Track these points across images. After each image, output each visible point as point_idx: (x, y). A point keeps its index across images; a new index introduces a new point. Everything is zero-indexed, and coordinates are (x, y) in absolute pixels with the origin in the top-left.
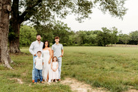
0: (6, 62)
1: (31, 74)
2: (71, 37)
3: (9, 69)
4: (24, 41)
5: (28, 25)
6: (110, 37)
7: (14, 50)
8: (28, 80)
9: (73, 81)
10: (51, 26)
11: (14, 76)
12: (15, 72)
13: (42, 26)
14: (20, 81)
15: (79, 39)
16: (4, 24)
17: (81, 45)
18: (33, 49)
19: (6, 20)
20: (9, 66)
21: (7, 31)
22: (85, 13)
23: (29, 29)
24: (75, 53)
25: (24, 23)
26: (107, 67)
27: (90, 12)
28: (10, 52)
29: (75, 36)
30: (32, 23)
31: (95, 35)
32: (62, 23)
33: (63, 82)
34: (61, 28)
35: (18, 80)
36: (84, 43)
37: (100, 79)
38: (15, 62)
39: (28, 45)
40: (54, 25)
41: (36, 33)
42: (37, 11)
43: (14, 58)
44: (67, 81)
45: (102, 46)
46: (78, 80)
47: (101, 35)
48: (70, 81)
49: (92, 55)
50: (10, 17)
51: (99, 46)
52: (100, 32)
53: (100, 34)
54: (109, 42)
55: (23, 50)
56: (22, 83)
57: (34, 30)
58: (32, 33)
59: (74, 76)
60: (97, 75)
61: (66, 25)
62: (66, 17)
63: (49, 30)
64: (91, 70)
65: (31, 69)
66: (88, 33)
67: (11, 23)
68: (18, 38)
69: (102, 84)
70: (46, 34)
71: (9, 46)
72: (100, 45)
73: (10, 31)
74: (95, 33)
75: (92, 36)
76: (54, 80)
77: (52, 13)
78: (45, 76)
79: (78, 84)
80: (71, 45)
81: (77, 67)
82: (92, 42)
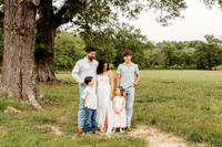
0: (32, 97)
1: (76, 118)
2: (147, 53)
3: (36, 109)
4: (62, 60)
5: (69, 31)
6: (220, 52)
7: (44, 76)
8: (70, 128)
9: (153, 130)
10: (111, 33)
11: (46, 121)
12: (46, 114)
13: (95, 34)
14: (57, 131)
15: (163, 57)
16: (27, 30)
17: (165, 68)
18: (79, 73)
19: (30, 22)
20: (36, 104)
21: (31, 41)
22: (174, 9)
23: (71, 38)
24: (154, 81)
25: (63, 27)
26: (214, 107)
27: (182, 6)
28: (38, 79)
29: (155, 51)
30: (76, 27)
31: (193, 50)
32: (132, 28)
33: (134, 134)
34: (130, 37)
35: (53, 128)
36: (171, 64)
37: (202, 129)
38: (46, 96)
39: (70, 67)
40: (116, 31)
41: (84, 46)
42: (85, 5)
43: (44, 91)
44: (141, 131)
45: (204, 69)
46: (162, 130)
47: (204, 50)
48: (147, 132)
49: (186, 85)
50: (38, 16)
51: (199, 68)
52: (202, 43)
53: (202, 48)
54: (218, 63)
55: (60, 75)
56: (59, 133)
57: (81, 40)
58: (77, 47)
59: (154, 122)
60: (196, 120)
61: (138, 31)
62: (139, 16)
63: (107, 41)
64: (185, 112)
65: (76, 109)
66: (179, 46)
67: (38, 27)
68: (51, 55)
69: (205, 137)
70: (102, 48)
71: (36, 70)
72: (201, 67)
73: (38, 41)
74: (192, 45)
75: (186, 50)
76: (118, 130)
77: (114, 9)
78: (100, 121)
79: (162, 136)
80: (147, 67)
81: (158, 107)
82: (187, 63)
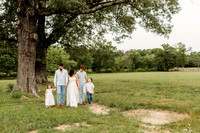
2: (117, 60)
6: (175, 57)
7: (40, 79)
15: (130, 62)
17: (132, 71)
29: (123, 58)
31: (153, 56)
34: (104, 48)
36: (137, 68)
41: (69, 56)
45: (163, 70)
47: (162, 55)
51: (159, 70)
54: (173, 66)
58: (64, 57)
61: (110, 43)
66: (143, 53)
68: (45, 65)
70: (82, 58)
74: (153, 52)
75: (147, 57)
80: (118, 71)
82: (149, 66)
